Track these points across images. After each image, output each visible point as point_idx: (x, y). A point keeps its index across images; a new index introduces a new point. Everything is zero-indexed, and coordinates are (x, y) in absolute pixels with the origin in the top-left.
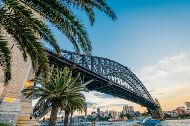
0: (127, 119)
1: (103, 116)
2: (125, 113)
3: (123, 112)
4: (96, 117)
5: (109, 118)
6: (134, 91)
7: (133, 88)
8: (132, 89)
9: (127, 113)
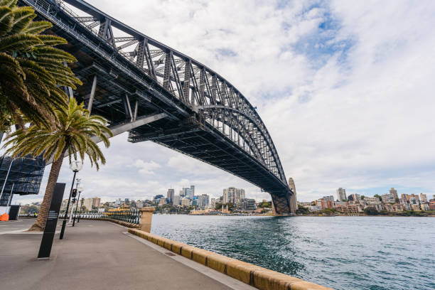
0: (228, 212)
1: (180, 204)
2: (226, 201)
3: (221, 199)
4: (164, 206)
5: (191, 208)
6: (252, 153)
7: (251, 147)
8: (247, 149)
9: (230, 201)
